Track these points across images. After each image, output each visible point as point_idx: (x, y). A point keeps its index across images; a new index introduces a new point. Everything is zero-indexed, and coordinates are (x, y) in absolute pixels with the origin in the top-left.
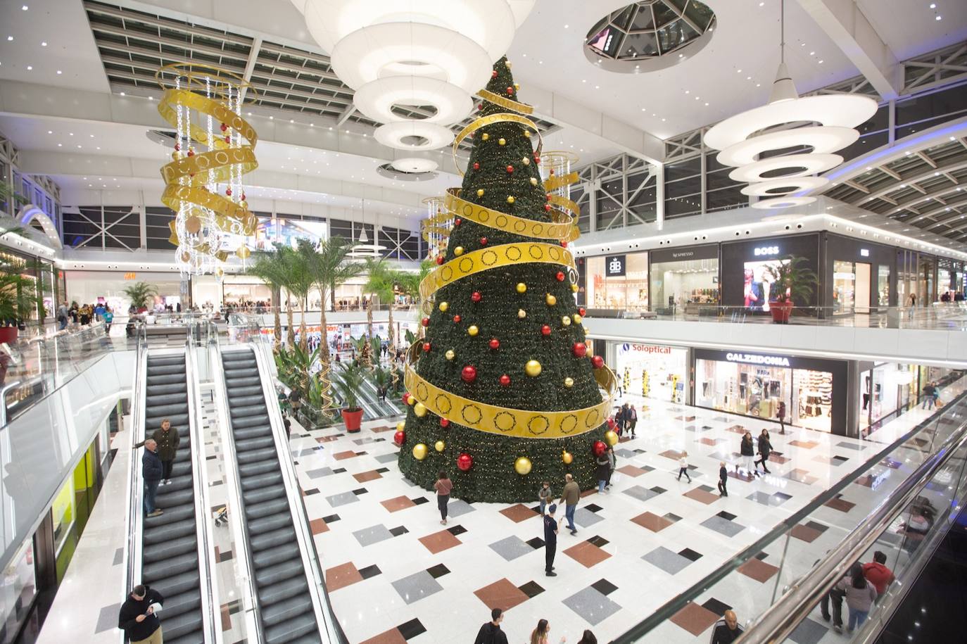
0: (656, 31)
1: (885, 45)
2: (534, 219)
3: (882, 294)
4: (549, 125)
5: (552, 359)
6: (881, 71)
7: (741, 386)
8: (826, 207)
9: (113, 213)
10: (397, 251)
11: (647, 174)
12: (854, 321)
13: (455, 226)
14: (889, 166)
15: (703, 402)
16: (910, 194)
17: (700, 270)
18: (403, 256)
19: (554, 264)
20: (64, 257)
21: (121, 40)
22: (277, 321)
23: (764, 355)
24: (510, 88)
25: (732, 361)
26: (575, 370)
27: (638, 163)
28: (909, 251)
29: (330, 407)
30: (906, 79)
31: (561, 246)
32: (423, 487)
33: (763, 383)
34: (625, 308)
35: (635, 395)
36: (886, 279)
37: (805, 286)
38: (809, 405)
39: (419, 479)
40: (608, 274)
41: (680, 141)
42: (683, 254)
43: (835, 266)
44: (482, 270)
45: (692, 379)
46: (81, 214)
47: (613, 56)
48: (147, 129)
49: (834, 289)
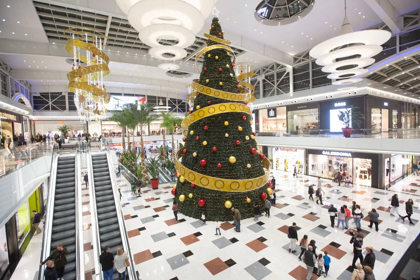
0: (287, 6)
1: (394, 8)
2: (232, 92)
3: (394, 123)
4: (241, 51)
5: (241, 156)
6: (392, 20)
7: (329, 166)
8: (368, 84)
9: (54, 95)
10: (176, 109)
11: (285, 71)
12: (381, 136)
13: (197, 96)
14: (396, 64)
15: (312, 173)
16: (407, 77)
17: (310, 114)
18: (179, 111)
19: (241, 112)
20: (34, 115)
21: (51, 19)
22: (124, 140)
23: (340, 152)
24: (220, 33)
25: (325, 155)
26: (252, 160)
27: (281, 67)
28: (406, 103)
29: (146, 178)
30: (404, 23)
31: (245, 104)
32: (184, 214)
33: (339, 164)
34: (276, 132)
35: (281, 170)
36: (396, 116)
37: (358, 120)
38: (361, 174)
39: (182, 210)
40: (269, 116)
41: (300, 56)
42: (302, 107)
43: (372, 111)
44: (208, 116)
45: (307, 163)
46: (41, 96)
47: (268, 18)
48: (66, 58)
49: (372, 121)
